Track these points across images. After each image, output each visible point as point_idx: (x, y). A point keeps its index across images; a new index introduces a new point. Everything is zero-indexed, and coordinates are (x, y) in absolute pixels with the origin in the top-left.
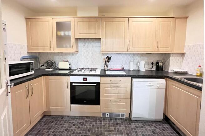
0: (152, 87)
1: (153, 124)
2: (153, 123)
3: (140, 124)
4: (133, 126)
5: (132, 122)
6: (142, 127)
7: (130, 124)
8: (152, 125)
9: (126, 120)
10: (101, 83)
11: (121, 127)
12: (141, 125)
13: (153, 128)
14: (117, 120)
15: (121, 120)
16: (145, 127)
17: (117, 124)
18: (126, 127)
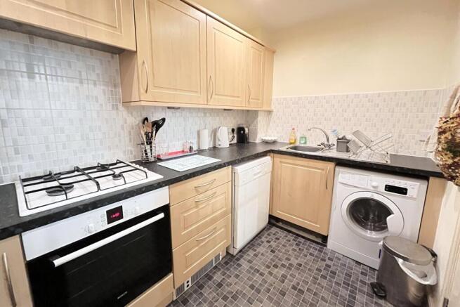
0: (260, 174)
1: (262, 240)
2: (260, 238)
3: (249, 253)
4: (245, 265)
5: (238, 260)
6: (256, 255)
7: (239, 265)
8: (263, 242)
9: (226, 263)
10: (171, 204)
11: (231, 284)
12: (251, 253)
13: (267, 245)
14: (212, 277)
15: (220, 269)
16: (259, 253)
17: (220, 285)
18: (237, 276)
